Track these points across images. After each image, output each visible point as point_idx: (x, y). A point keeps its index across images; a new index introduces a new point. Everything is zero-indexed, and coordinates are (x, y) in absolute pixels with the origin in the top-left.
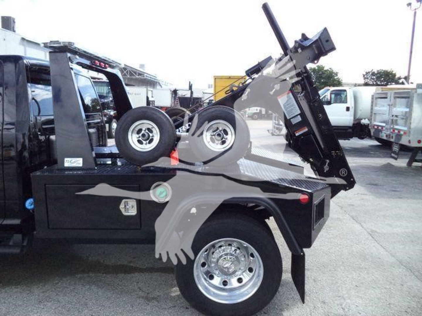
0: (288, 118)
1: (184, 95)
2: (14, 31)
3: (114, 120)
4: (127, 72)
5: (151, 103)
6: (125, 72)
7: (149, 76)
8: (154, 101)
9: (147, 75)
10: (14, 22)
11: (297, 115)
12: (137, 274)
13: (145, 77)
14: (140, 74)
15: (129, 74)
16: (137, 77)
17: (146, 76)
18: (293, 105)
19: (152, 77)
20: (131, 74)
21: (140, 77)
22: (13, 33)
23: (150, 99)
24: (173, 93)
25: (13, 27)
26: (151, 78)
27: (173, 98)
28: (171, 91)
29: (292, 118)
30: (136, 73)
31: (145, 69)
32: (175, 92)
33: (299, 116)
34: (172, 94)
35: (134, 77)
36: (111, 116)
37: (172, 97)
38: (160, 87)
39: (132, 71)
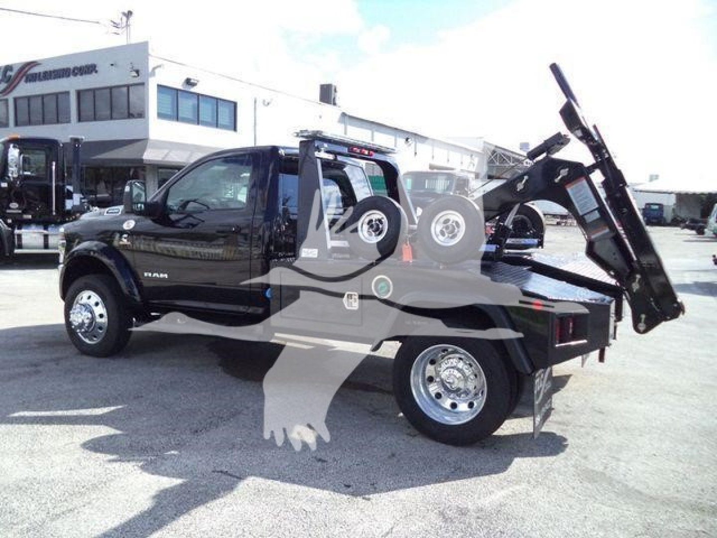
0: (581, 213)
2: (335, 104)
4: (496, 158)
6: (492, 157)
10: (335, 91)
11: (595, 210)
12: (376, 394)
14: (518, 160)
15: (498, 160)
16: (511, 164)
18: (586, 197)
20: (502, 161)
21: (517, 163)
22: (334, 106)
25: (334, 98)
29: (585, 214)
30: (509, 157)
33: (596, 212)
35: (507, 165)
39: (505, 155)
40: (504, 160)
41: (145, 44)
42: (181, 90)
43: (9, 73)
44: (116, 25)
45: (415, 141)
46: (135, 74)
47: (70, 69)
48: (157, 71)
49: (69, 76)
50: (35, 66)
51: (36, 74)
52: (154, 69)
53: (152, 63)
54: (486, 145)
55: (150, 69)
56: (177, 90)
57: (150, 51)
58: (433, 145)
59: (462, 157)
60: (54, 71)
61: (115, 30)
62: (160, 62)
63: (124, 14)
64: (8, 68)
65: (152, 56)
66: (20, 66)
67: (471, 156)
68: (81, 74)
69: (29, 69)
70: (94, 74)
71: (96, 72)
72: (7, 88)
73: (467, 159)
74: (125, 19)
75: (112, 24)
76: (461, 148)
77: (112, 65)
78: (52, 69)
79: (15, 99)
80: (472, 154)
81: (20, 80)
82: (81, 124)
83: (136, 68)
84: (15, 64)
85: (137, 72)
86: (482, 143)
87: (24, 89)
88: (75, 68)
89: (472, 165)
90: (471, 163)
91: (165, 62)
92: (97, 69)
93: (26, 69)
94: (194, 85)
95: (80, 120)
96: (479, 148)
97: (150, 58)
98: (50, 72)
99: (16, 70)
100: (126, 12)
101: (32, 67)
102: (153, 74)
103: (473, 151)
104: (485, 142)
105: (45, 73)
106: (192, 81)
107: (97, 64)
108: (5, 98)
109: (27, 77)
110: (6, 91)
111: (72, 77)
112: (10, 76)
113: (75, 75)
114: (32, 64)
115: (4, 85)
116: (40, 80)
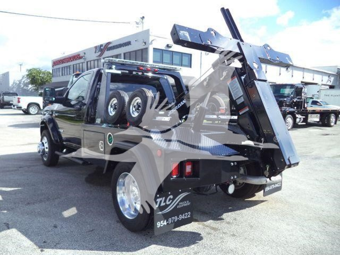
0: (234, 99)
3: (289, 116)
29: (237, 99)
33: (242, 97)
41: (148, 30)
42: (164, 50)
43: (102, 48)
44: (137, 23)
45: (292, 69)
46: (144, 44)
47: (121, 44)
48: (153, 42)
49: (121, 47)
50: (110, 44)
51: (110, 47)
52: (152, 41)
53: (151, 39)
55: (150, 42)
56: (163, 50)
57: (150, 34)
58: (303, 71)
59: (322, 77)
60: (116, 45)
61: (137, 25)
62: (154, 38)
63: (141, 18)
64: (101, 46)
65: (151, 35)
66: (105, 44)
67: (329, 76)
68: (125, 46)
69: (108, 45)
70: (130, 45)
71: (131, 44)
72: (101, 54)
73: (326, 78)
74: (141, 20)
75: (136, 23)
76: (322, 72)
77: (136, 41)
78: (115, 45)
79: (103, 59)
80: (329, 75)
81: (105, 51)
83: (145, 41)
84: (103, 44)
85: (145, 43)
86: (337, 69)
87: (107, 54)
88: (123, 44)
89: (329, 81)
90: (329, 80)
91: (156, 38)
92: (131, 43)
93: (107, 45)
94: (170, 47)
96: (334, 72)
97: (150, 36)
99: (104, 46)
100: (142, 17)
101: (109, 44)
102: (151, 43)
103: (330, 74)
104: (338, 69)
105: (113, 46)
106: (169, 45)
107: (131, 41)
108: (100, 58)
109: (107, 49)
110: (100, 56)
111: (122, 47)
112: (102, 49)
113: (123, 46)
114: (109, 43)
115: (100, 53)
116: (111, 50)
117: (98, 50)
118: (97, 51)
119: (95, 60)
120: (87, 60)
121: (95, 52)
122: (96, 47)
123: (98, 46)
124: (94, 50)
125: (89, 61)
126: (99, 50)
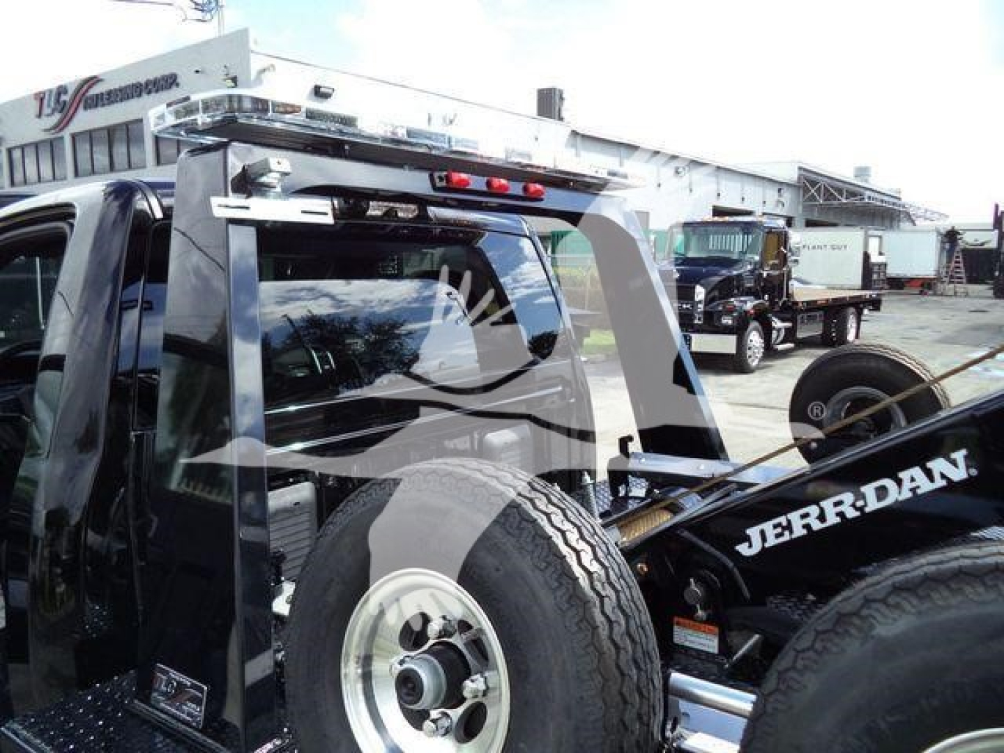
1: (982, 244)
2: (561, 119)
3: (754, 324)
4: (818, 191)
5: (876, 269)
6: (813, 191)
7: (877, 196)
8: (886, 265)
9: (872, 194)
10: (562, 99)
13: (867, 200)
14: (852, 194)
15: (822, 195)
16: (844, 201)
17: (869, 198)
19: (886, 198)
20: (829, 196)
21: (852, 200)
22: (560, 122)
23: (875, 258)
24: (946, 240)
25: (559, 110)
26: (882, 201)
27: (945, 254)
28: (939, 233)
30: (840, 191)
31: (871, 180)
32: (951, 237)
34: (943, 242)
35: (835, 202)
36: (746, 312)
37: (943, 249)
38: (911, 224)
39: (832, 187)
40: (832, 194)
41: (244, 33)
43: (64, 98)
44: (200, 8)
45: (689, 171)
46: (231, 83)
47: (141, 85)
48: (267, 76)
49: (140, 95)
50: (95, 83)
51: (97, 95)
52: (261, 72)
53: (256, 64)
54: (802, 172)
55: (253, 77)
57: (252, 46)
58: (717, 177)
59: (764, 193)
60: (121, 90)
61: (199, 15)
62: (266, 62)
64: (62, 90)
65: (254, 52)
66: (76, 85)
67: (780, 190)
68: (157, 91)
69: (88, 89)
70: (174, 88)
71: (178, 85)
72: (61, 121)
73: (771, 194)
75: (194, 5)
76: (763, 178)
77: (197, 72)
78: (117, 86)
79: (74, 137)
80: (780, 187)
82: (160, 168)
83: (232, 75)
84: (71, 83)
85: (234, 80)
86: (796, 170)
87: (85, 120)
88: (147, 83)
89: (780, 206)
90: (779, 202)
91: (274, 61)
92: (179, 80)
93: (85, 88)
94: (327, 96)
95: (158, 163)
96: (792, 177)
97: (252, 56)
98: (116, 90)
99: (71, 91)
101: (91, 85)
102: (259, 79)
103: (782, 183)
104: (800, 168)
105: (109, 93)
106: (323, 89)
107: (179, 73)
108: (59, 135)
109: (86, 101)
110: (61, 126)
111: (145, 97)
112: (65, 102)
113: (149, 93)
114: (93, 81)
115: (56, 117)
116: (103, 105)
117: (49, 105)
118: (47, 110)
119: (43, 142)
120: (11, 144)
121: (40, 115)
122: (40, 97)
123: (50, 91)
124: (35, 105)
125: (15, 148)
126: (52, 104)
